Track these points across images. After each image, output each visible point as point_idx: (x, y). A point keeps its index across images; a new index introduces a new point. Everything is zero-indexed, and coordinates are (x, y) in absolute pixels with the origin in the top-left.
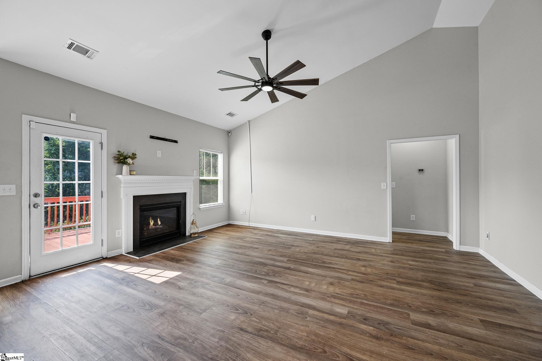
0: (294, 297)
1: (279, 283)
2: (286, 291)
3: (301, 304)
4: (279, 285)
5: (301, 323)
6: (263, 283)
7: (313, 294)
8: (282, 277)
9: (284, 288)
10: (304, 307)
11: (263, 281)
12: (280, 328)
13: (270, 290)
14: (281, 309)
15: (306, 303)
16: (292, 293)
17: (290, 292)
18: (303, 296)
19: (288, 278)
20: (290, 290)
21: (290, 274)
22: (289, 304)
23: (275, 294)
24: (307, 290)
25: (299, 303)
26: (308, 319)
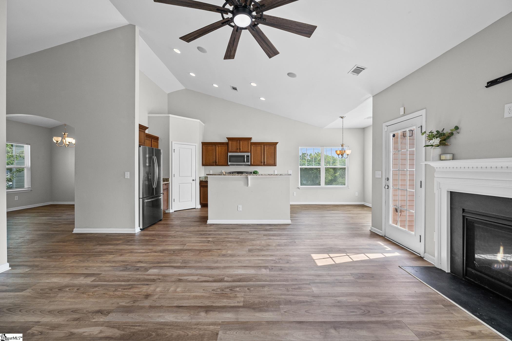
0: (193, 271)
1: (211, 282)
2: (201, 275)
3: (186, 268)
4: (211, 279)
5: (186, 258)
6: (228, 277)
7: (173, 279)
8: (212, 290)
9: (205, 278)
10: (183, 266)
11: (230, 279)
12: (199, 254)
13: (217, 272)
14: (201, 262)
15: (182, 270)
16: (196, 274)
17: (197, 275)
18: (184, 274)
19: (203, 290)
20: (197, 277)
21: (203, 297)
22: (196, 265)
23: (210, 270)
24: (180, 280)
25: (188, 268)
26: (181, 261)
